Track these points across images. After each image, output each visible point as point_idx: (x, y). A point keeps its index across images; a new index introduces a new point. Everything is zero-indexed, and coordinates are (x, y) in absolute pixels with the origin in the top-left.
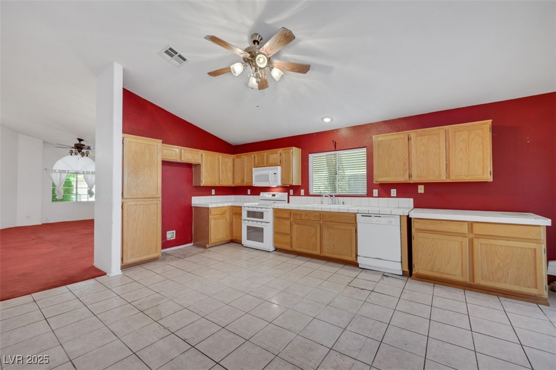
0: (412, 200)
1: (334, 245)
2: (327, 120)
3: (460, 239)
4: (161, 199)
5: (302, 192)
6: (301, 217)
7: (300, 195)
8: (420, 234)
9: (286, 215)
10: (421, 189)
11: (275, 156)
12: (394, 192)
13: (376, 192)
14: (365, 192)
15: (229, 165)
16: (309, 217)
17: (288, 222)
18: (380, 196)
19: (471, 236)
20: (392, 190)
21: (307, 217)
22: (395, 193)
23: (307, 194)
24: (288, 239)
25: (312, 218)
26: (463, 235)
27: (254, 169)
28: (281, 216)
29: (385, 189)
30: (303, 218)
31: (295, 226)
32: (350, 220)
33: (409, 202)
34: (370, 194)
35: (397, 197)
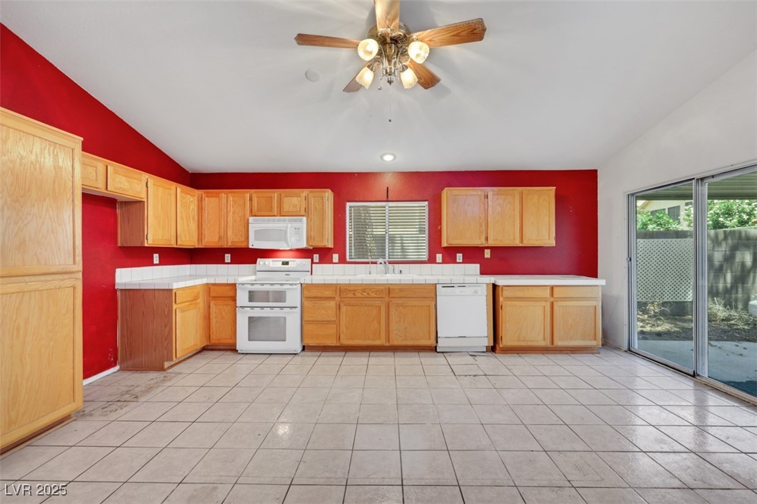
0: (478, 266)
1: (406, 328)
2: (388, 158)
3: (543, 303)
4: (80, 275)
5: (336, 257)
6: (354, 294)
7: (331, 262)
8: (509, 303)
9: (328, 293)
10: (487, 254)
11: (295, 200)
12: (459, 257)
13: (439, 257)
14: (425, 257)
15: (191, 208)
16: (368, 294)
17: (332, 304)
18: (444, 262)
19: (552, 299)
20: (458, 255)
21: (365, 294)
22: (461, 258)
23: (343, 260)
24: (332, 330)
25: (373, 295)
26: (545, 299)
27: (251, 219)
28: (320, 295)
29: (450, 254)
30: (359, 295)
31: (344, 309)
32: (429, 293)
33: (476, 268)
34: (432, 260)
35: (464, 262)
